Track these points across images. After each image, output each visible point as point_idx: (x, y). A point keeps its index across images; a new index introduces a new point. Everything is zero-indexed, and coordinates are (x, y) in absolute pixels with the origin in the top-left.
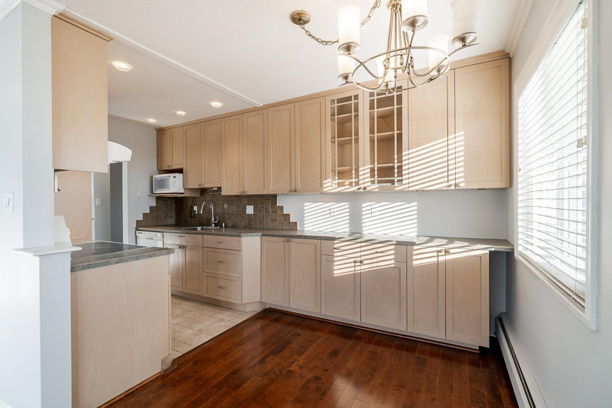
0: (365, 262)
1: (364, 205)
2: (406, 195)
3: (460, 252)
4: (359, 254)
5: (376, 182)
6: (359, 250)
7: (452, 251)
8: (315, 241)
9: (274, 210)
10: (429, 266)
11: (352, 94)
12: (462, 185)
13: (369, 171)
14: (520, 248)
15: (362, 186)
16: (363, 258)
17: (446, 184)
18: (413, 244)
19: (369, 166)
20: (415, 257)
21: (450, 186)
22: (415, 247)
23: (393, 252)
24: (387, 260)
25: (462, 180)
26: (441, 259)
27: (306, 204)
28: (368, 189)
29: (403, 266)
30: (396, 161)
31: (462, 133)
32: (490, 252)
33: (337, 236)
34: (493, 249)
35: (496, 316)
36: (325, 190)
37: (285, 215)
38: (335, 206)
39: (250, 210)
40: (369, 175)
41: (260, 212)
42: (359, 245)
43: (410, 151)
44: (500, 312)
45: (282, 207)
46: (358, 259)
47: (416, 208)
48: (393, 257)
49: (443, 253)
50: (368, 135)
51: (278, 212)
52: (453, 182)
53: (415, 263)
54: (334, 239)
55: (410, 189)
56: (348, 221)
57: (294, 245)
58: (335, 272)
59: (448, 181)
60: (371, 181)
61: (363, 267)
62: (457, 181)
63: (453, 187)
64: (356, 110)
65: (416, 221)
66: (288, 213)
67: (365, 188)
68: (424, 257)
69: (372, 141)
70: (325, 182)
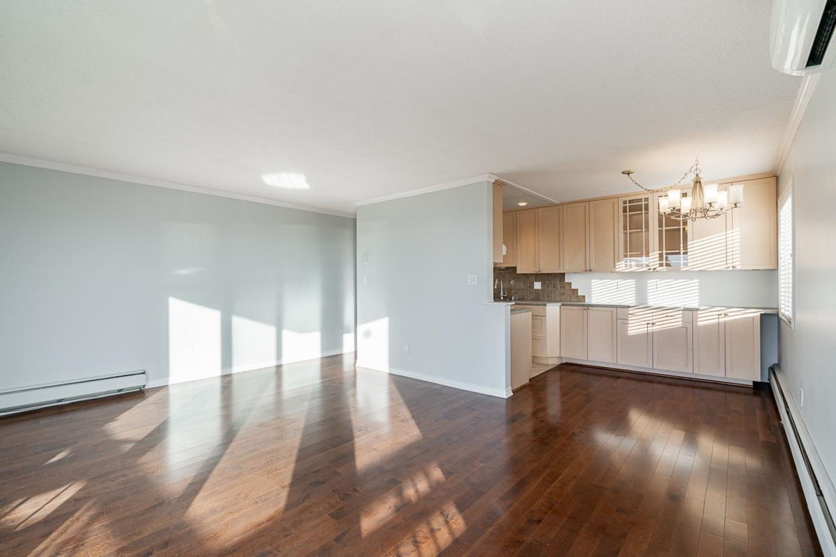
0: (657, 324)
1: (649, 282)
2: (690, 274)
3: (736, 315)
4: (651, 318)
5: (664, 264)
6: (651, 315)
7: (730, 314)
8: (611, 309)
9: (562, 285)
10: (712, 325)
11: (643, 197)
12: (738, 267)
13: (658, 255)
14: (783, 311)
15: (653, 267)
16: (654, 321)
17: (726, 266)
18: (697, 310)
19: (659, 252)
20: (699, 319)
21: (728, 267)
22: (699, 312)
23: (681, 316)
24: (677, 322)
25: (739, 263)
26: (722, 320)
27: (593, 281)
28: (658, 269)
29: (690, 326)
30: (682, 249)
31: (738, 229)
32: (761, 314)
33: (631, 305)
34: (763, 312)
35: (769, 366)
36: (617, 270)
37: (573, 290)
38: (623, 283)
39: (538, 285)
40: (658, 259)
41: (548, 287)
42: (652, 311)
43: (694, 242)
44: (773, 363)
45: (571, 283)
46: (651, 322)
47: (697, 284)
48: (681, 319)
49: (723, 316)
50: (657, 229)
51: (567, 287)
52: (731, 265)
53: (699, 324)
54: (629, 307)
55: (695, 270)
56: (634, 295)
57: (591, 312)
58: (629, 332)
59: (727, 264)
60: (660, 264)
61: (654, 328)
62: (734, 264)
63: (731, 269)
64: (647, 208)
65: (697, 291)
66: (576, 288)
67: (654, 269)
68: (706, 319)
69: (660, 232)
70: (617, 264)
